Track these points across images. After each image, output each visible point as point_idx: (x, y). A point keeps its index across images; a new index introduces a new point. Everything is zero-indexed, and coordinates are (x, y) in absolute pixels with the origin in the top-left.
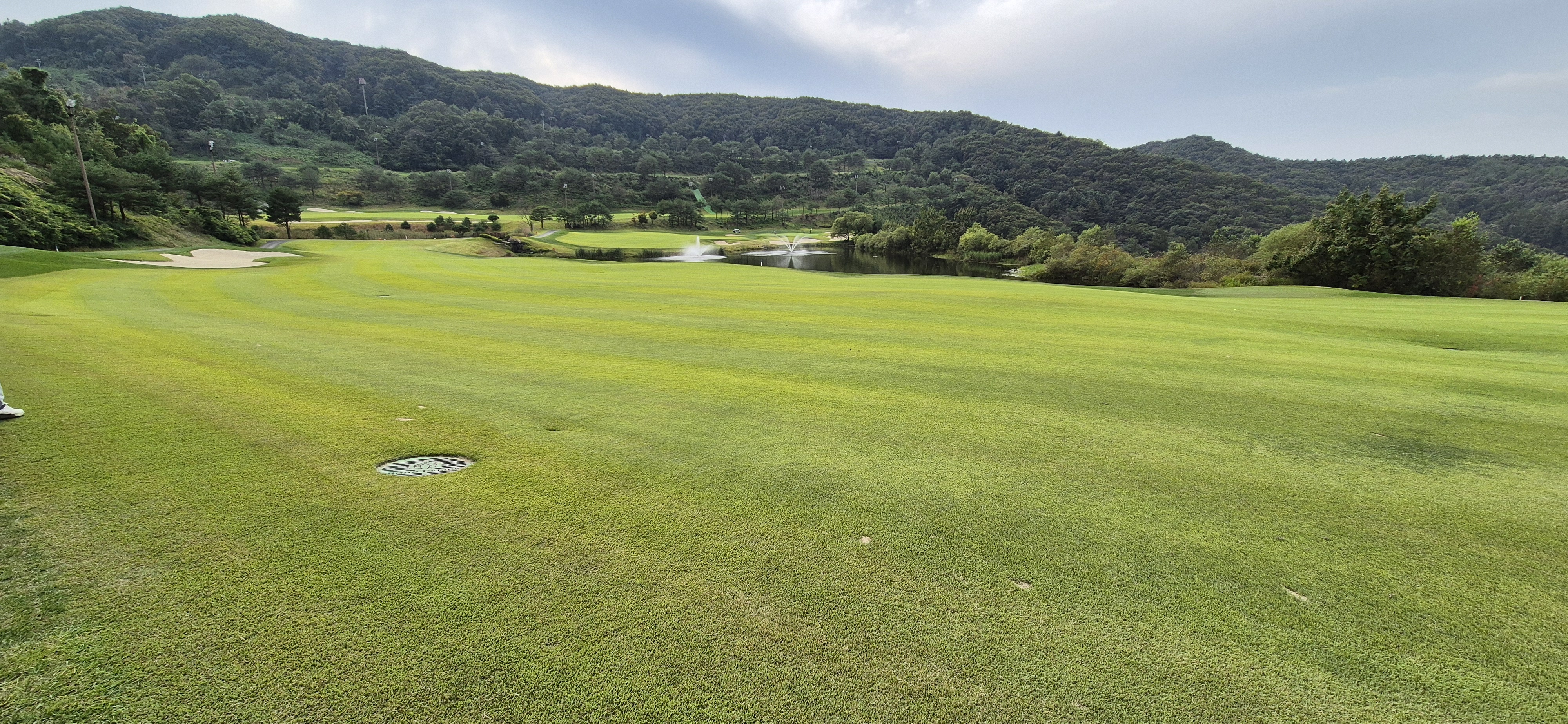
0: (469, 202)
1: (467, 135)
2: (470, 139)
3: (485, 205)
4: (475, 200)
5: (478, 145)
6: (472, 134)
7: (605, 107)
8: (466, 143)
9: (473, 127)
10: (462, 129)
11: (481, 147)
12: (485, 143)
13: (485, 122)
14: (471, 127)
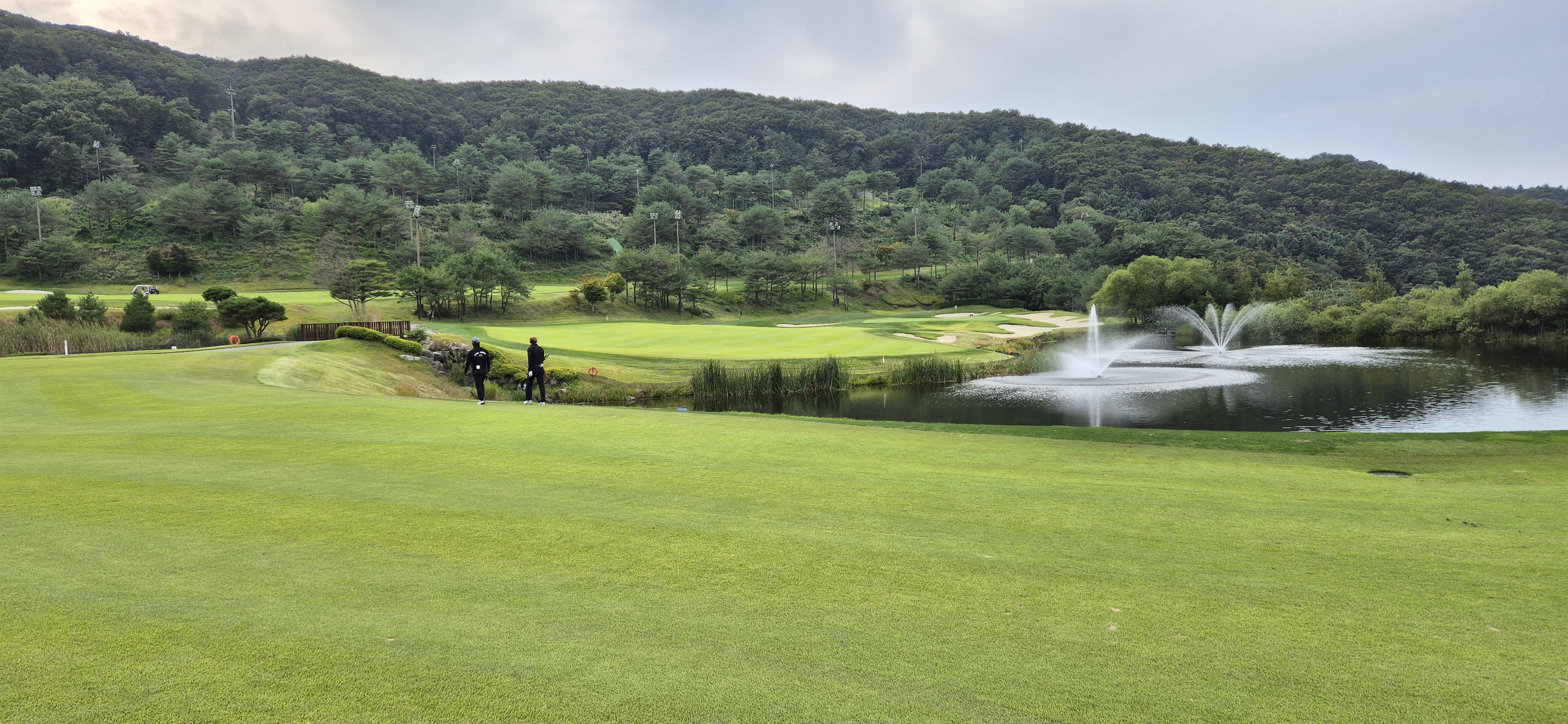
0: (89, 268)
1: (59, 127)
2: (63, 133)
3: (133, 273)
4: (102, 262)
5: (86, 147)
6: (68, 123)
7: (343, 94)
8: (55, 143)
9: (73, 108)
10: (45, 112)
11: (92, 151)
12: (103, 144)
13: (99, 102)
14: (67, 109)
